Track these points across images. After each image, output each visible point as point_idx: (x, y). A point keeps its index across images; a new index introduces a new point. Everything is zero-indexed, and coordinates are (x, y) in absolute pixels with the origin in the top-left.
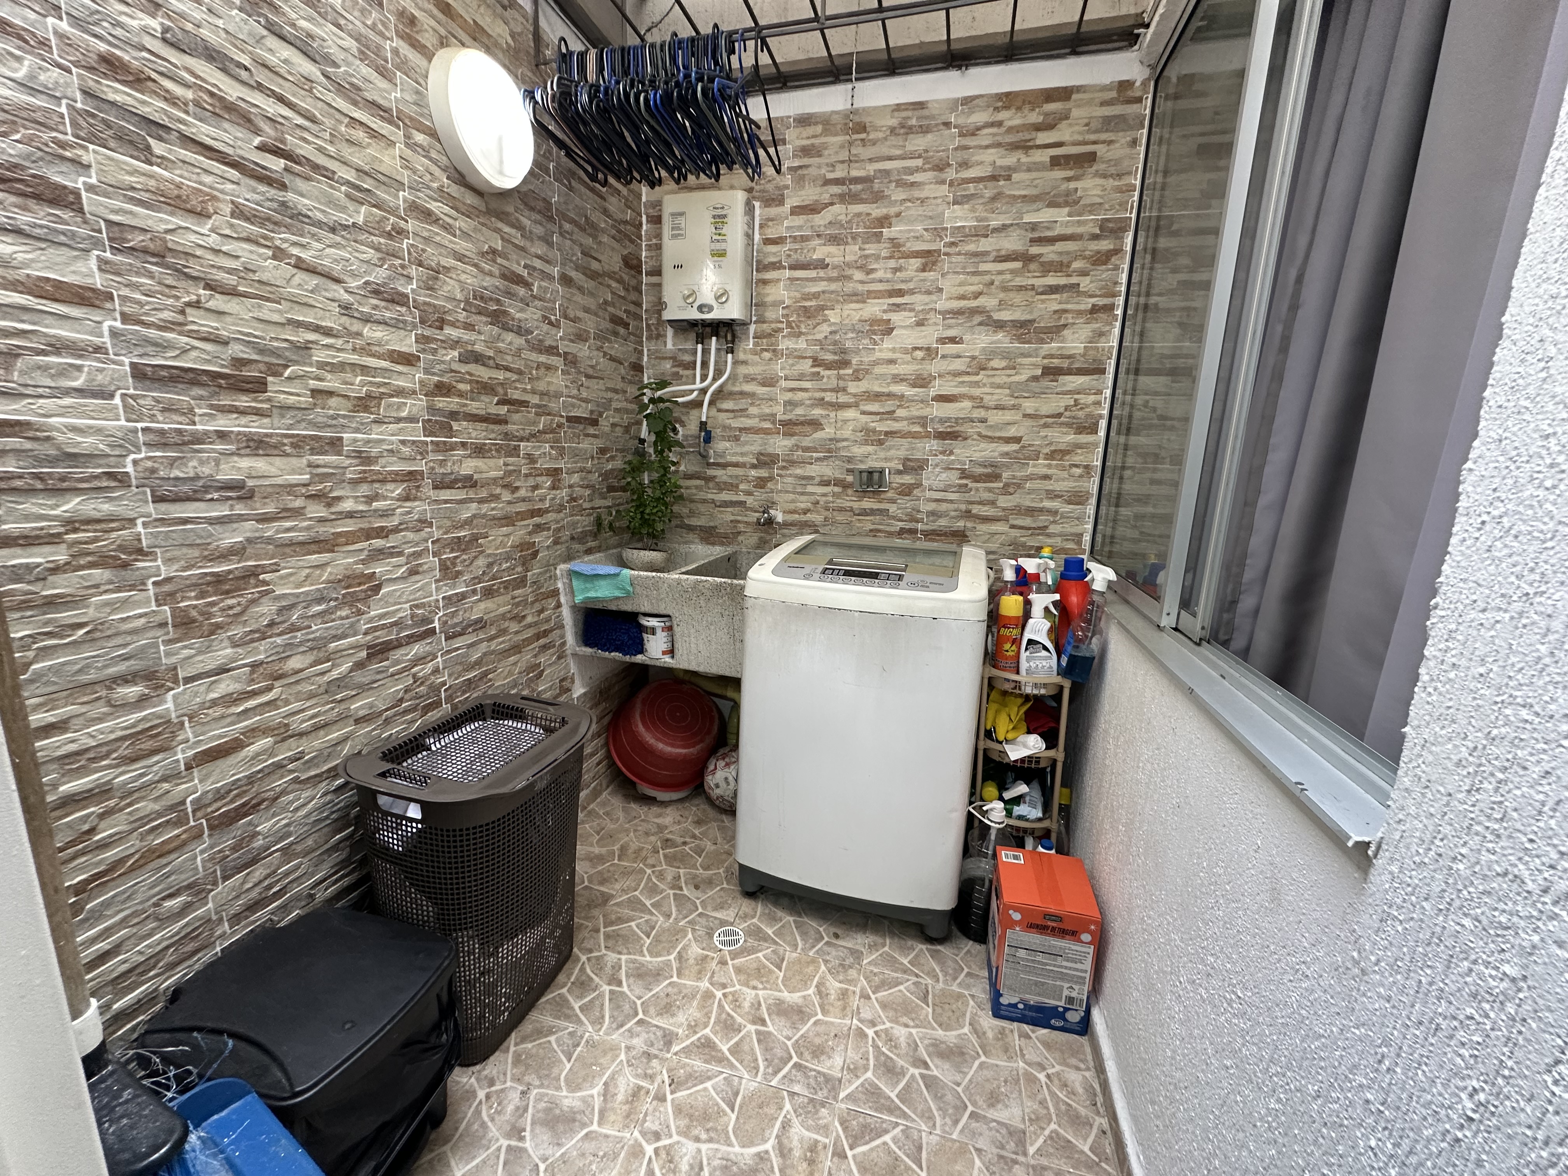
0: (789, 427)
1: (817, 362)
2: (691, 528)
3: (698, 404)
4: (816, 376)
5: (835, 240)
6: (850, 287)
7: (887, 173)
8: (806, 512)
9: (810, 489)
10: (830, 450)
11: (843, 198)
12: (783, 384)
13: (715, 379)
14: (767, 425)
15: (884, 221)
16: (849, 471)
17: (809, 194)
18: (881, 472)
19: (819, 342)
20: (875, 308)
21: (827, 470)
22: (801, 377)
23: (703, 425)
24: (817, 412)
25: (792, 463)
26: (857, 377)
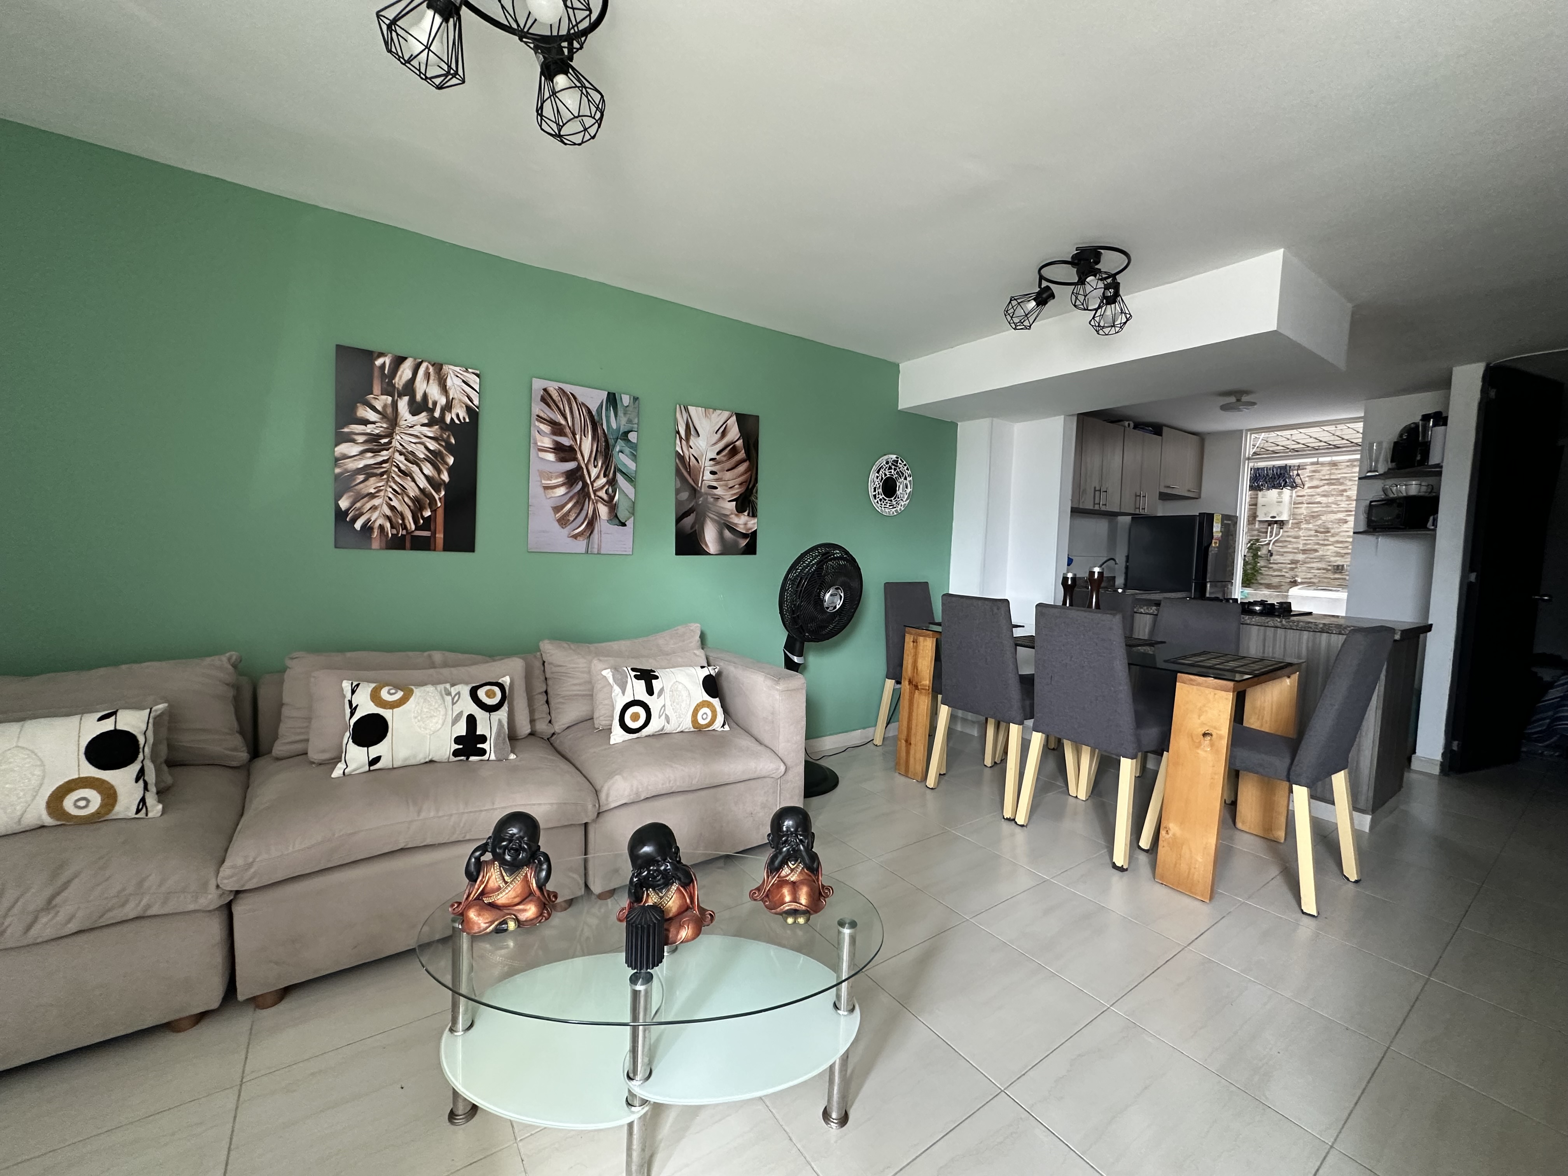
0: (1304, 551)
1: (1316, 531)
2: (1261, 584)
3: (1268, 544)
4: (1317, 536)
5: (1324, 496)
6: (1329, 509)
7: (1345, 477)
8: (1310, 578)
9: (1313, 571)
10: (1321, 559)
11: (1328, 484)
12: (1303, 538)
13: (1275, 537)
14: (1296, 551)
15: (1345, 491)
16: (1329, 565)
17: (1315, 483)
18: (1343, 566)
19: (1317, 525)
20: (1341, 516)
21: (1320, 565)
22: (1310, 536)
23: (1269, 551)
24: (1316, 547)
25: (1306, 563)
26: (1333, 536)
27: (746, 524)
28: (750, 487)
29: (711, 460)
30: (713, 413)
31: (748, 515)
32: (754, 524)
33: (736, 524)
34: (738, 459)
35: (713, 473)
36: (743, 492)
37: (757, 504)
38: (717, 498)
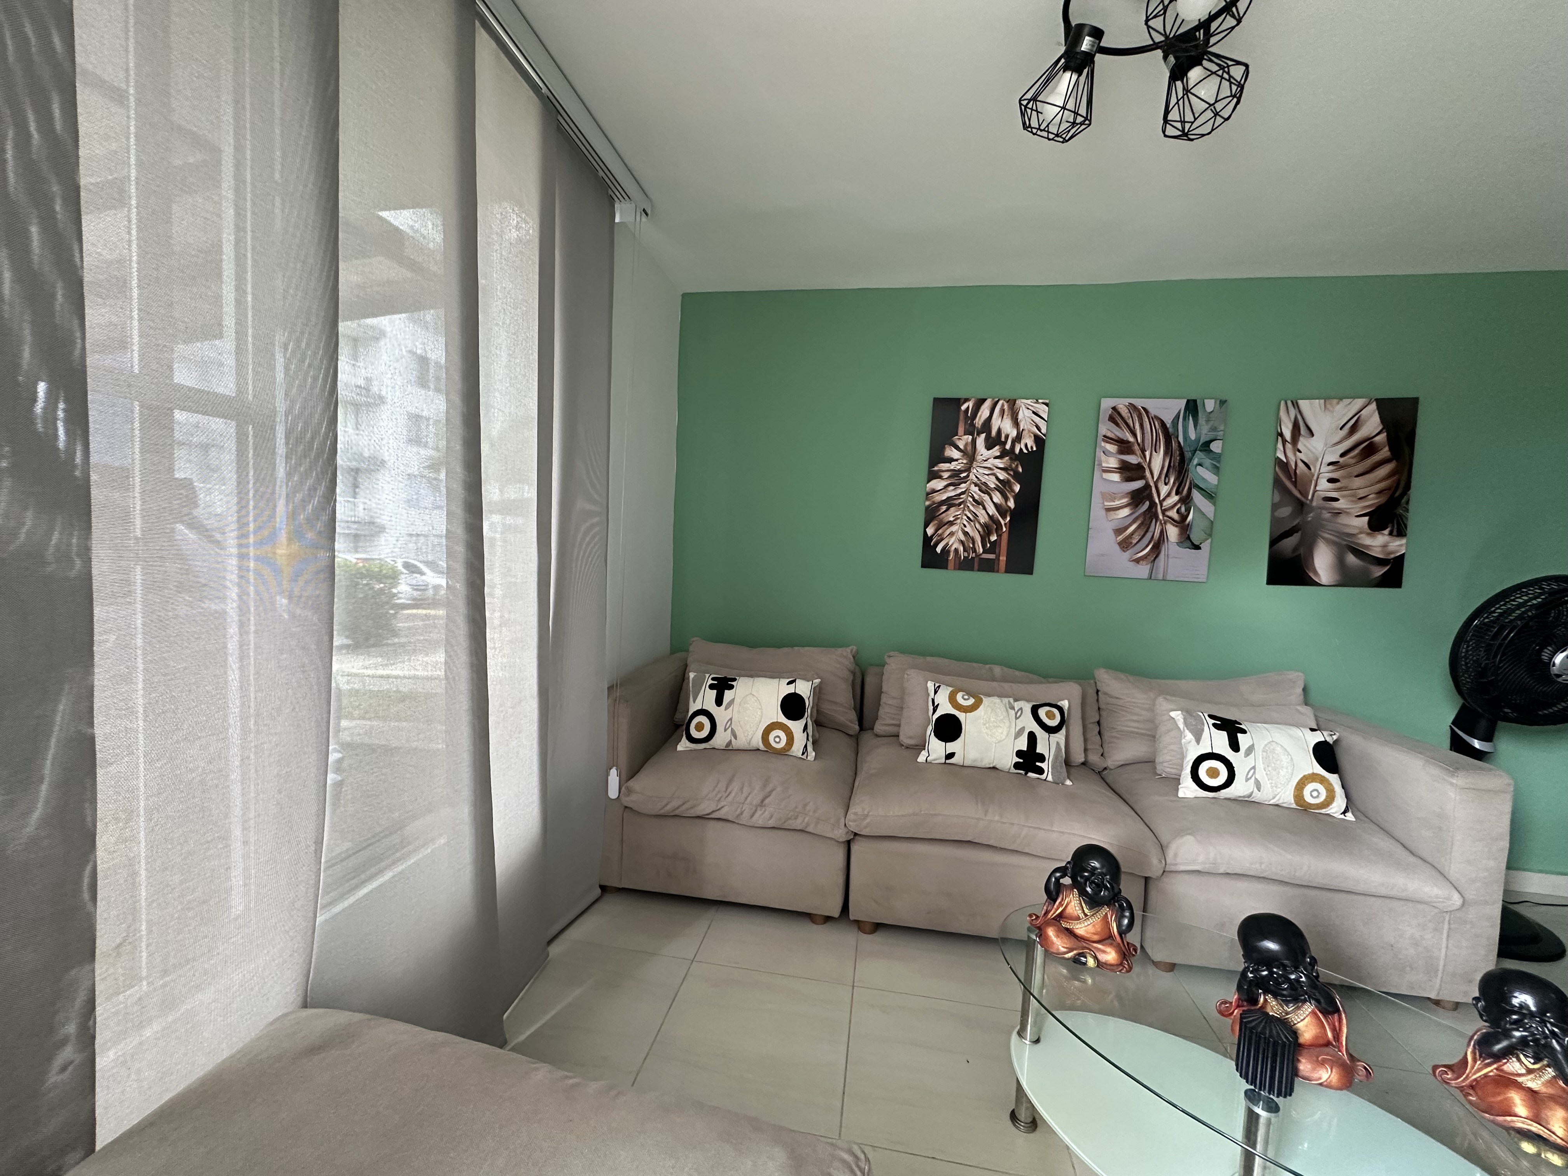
27: (1385, 546)
28: (1397, 494)
29: (1330, 464)
30: (1338, 403)
31: (1391, 534)
32: (1401, 545)
33: (1368, 547)
34: (1376, 460)
35: (1331, 481)
36: (1384, 502)
37: (1407, 518)
38: (1338, 513)
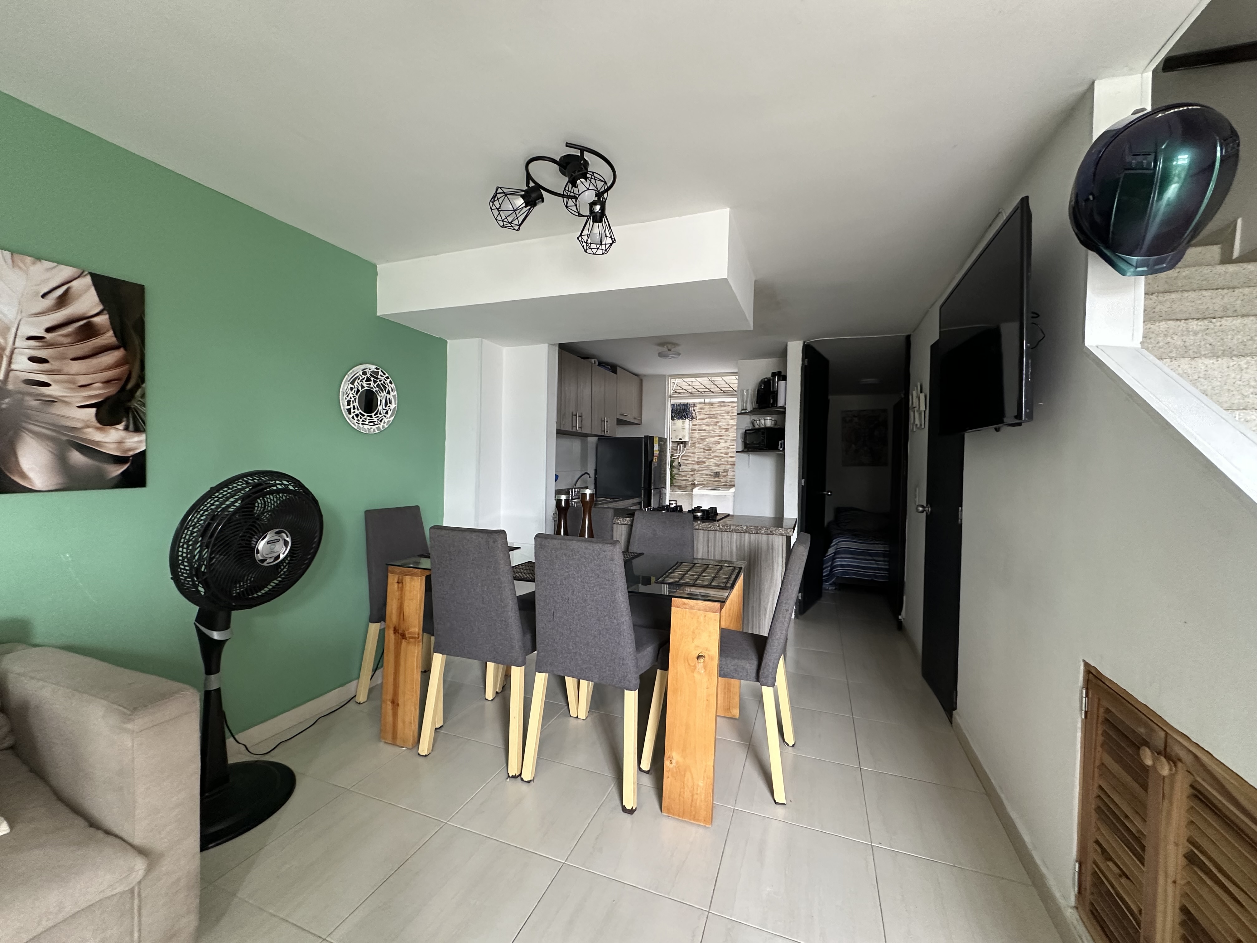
0: (698, 463)
1: (704, 449)
2: (675, 486)
3: (678, 458)
4: (704, 452)
5: (707, 425)
6: (711, 434)
7: (717, 413)
8: (703, 481)
9: (703, 476)
10: (707, 468)
11: (709, 418)
12: (697, 454)
13: (682, 453)
14: (693, 462)
15: (717, 422)
16: (712, 472)
17: (702, 416)
18: (719, 472)
19: (704, 445)
20: (716, 439)
21: (708, 472)
22: (701, 452)
23: (679, 463)
24: (705, 460)
25: (699, 471)
26: (713, 452)
27: (120, 442)
28: (129, 386)
29: (30, 338)
30: (34, 263)
31: (126, 429)
32: (140, 442)
33: (97, 443)
34: (96, 345)
36: (114, 393)
37: (144, 414)
38: (52, 401)
